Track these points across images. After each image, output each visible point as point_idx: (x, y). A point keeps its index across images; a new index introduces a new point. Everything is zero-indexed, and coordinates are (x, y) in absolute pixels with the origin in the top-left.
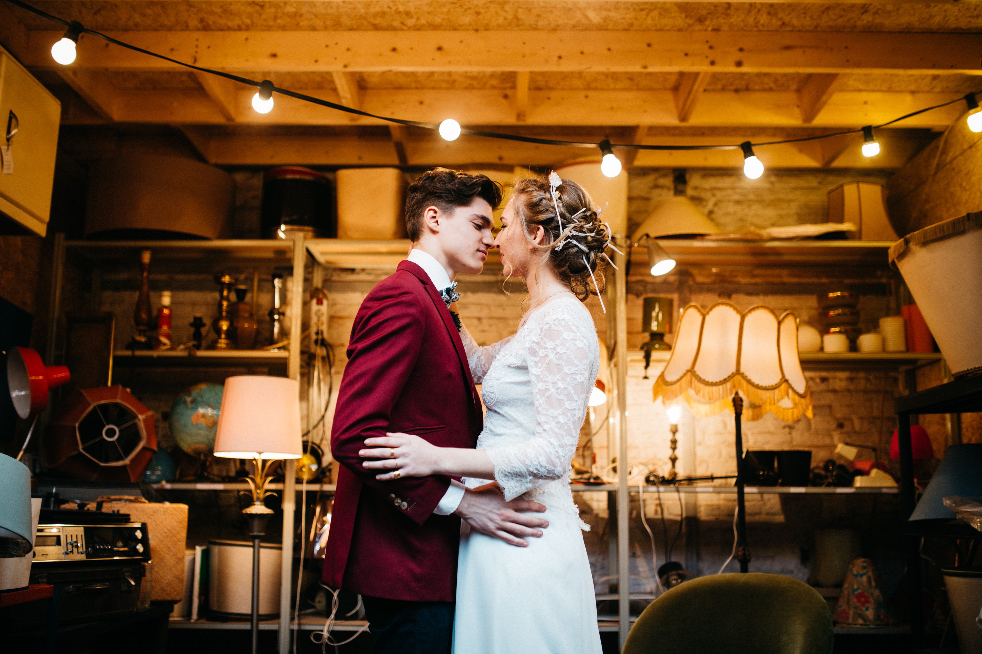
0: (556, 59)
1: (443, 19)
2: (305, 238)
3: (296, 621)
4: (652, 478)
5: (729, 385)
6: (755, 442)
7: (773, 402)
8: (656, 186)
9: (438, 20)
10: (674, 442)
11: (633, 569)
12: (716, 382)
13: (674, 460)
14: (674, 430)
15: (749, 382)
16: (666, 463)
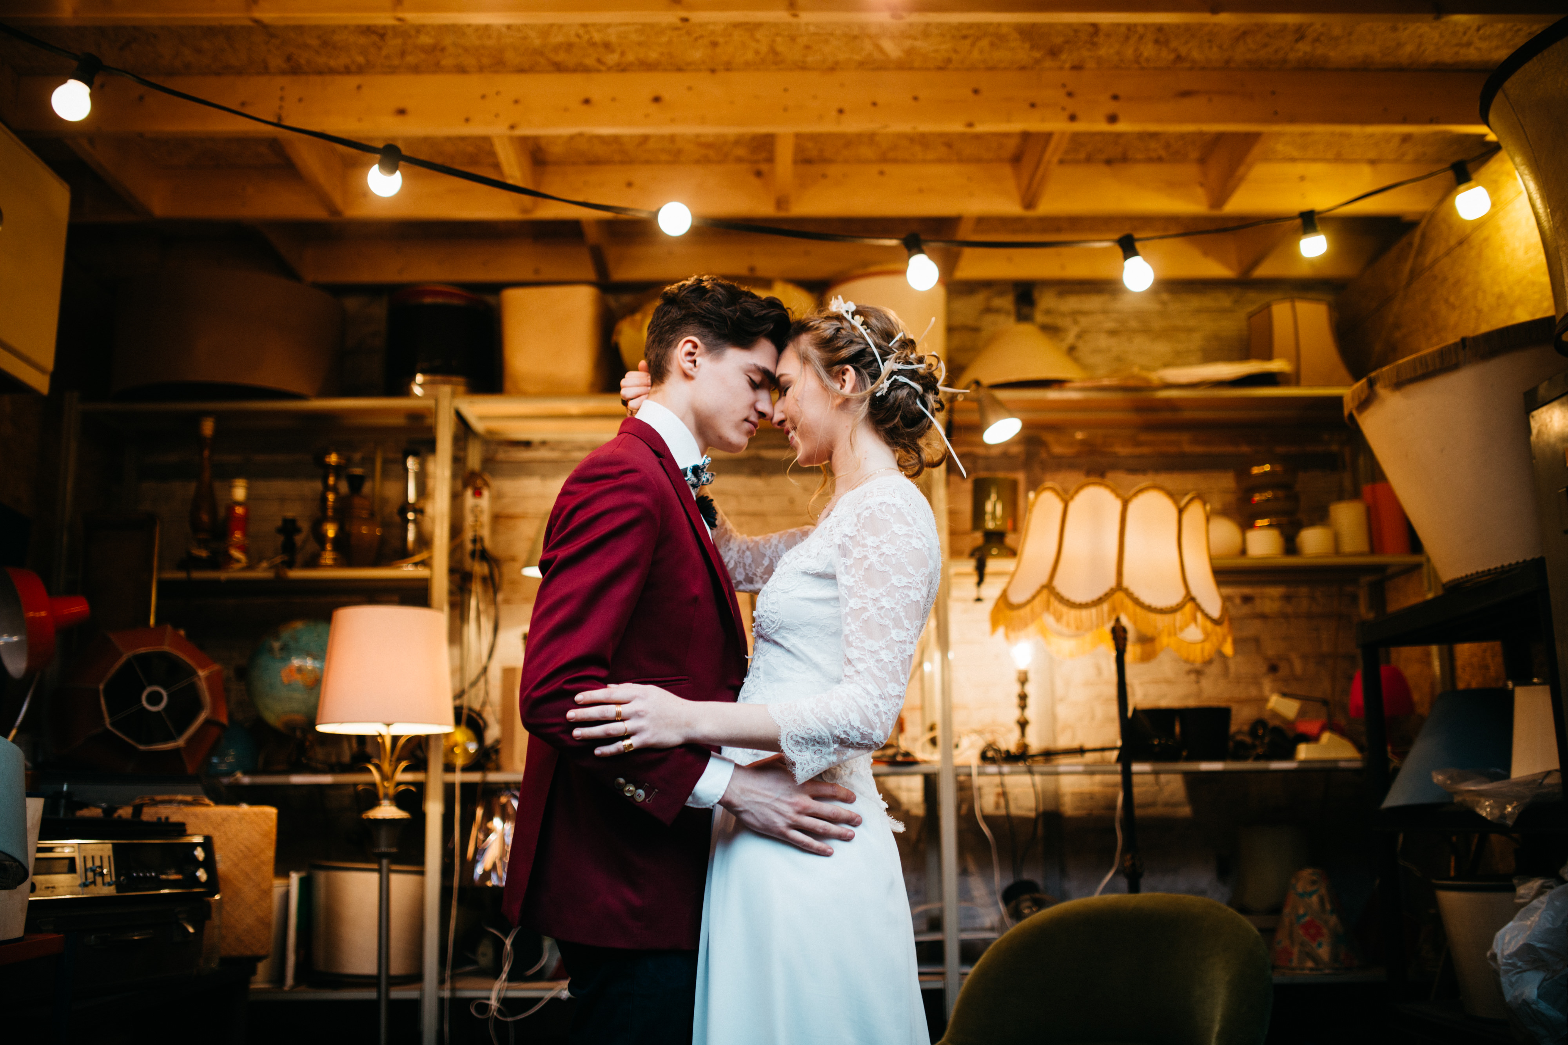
0: (834, 113)
1: (662, 54)
2: (454, 395)
3: (448, 985)
4: (990, 754)
5: (1105, 607)
6: (1145, 695)
7: (1172, 633)
8: (988, 310)
9: (653, 56)
10: (1023, 697)
11: (964, 894)
12: (1087, 603)
13: (1023, 724)
14: (1022, 679)
15: (1137, 602)
16: (1010, 731)
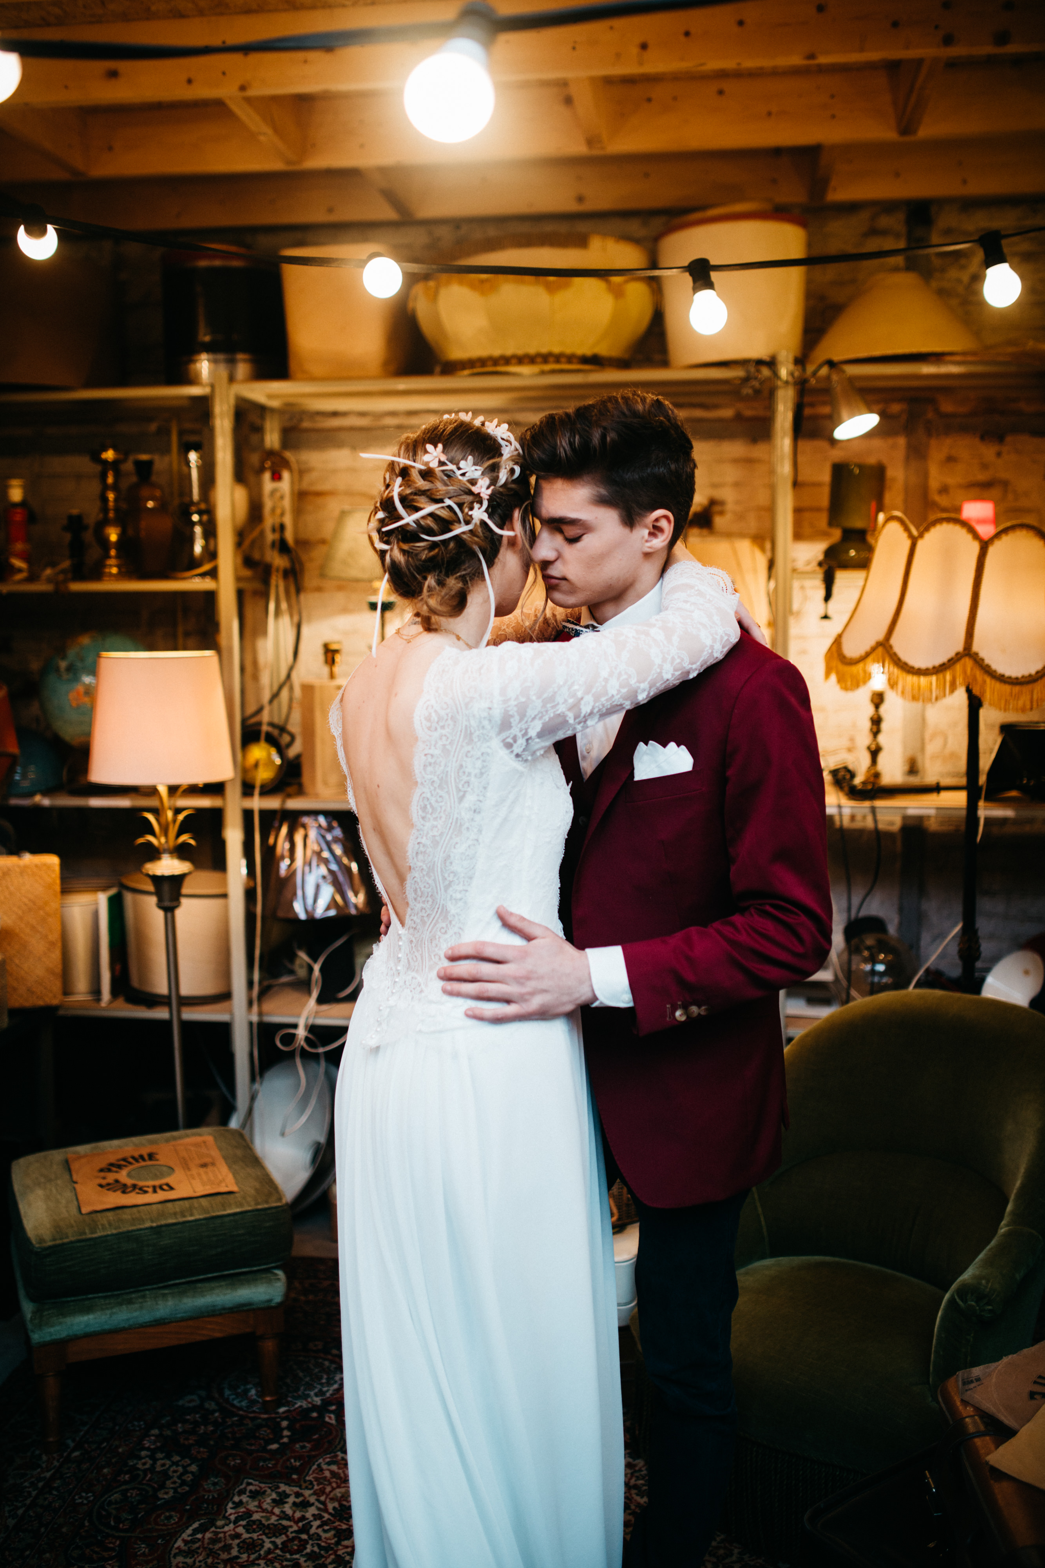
0: (635, 50)
3: (255, 1008)
4: (841, 775)
5: (956, 672)
7: (1028, 707)
10: (876, 722)
12: (927, 669)
13: (875, 753)
14: (877, 701)
15: (987, 669)
16: (862, 755)
